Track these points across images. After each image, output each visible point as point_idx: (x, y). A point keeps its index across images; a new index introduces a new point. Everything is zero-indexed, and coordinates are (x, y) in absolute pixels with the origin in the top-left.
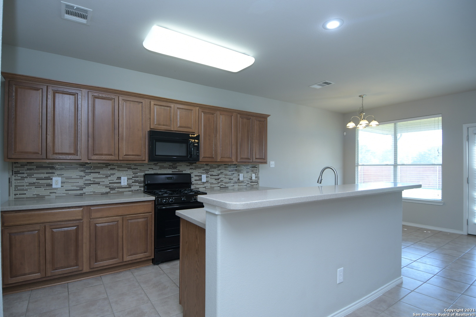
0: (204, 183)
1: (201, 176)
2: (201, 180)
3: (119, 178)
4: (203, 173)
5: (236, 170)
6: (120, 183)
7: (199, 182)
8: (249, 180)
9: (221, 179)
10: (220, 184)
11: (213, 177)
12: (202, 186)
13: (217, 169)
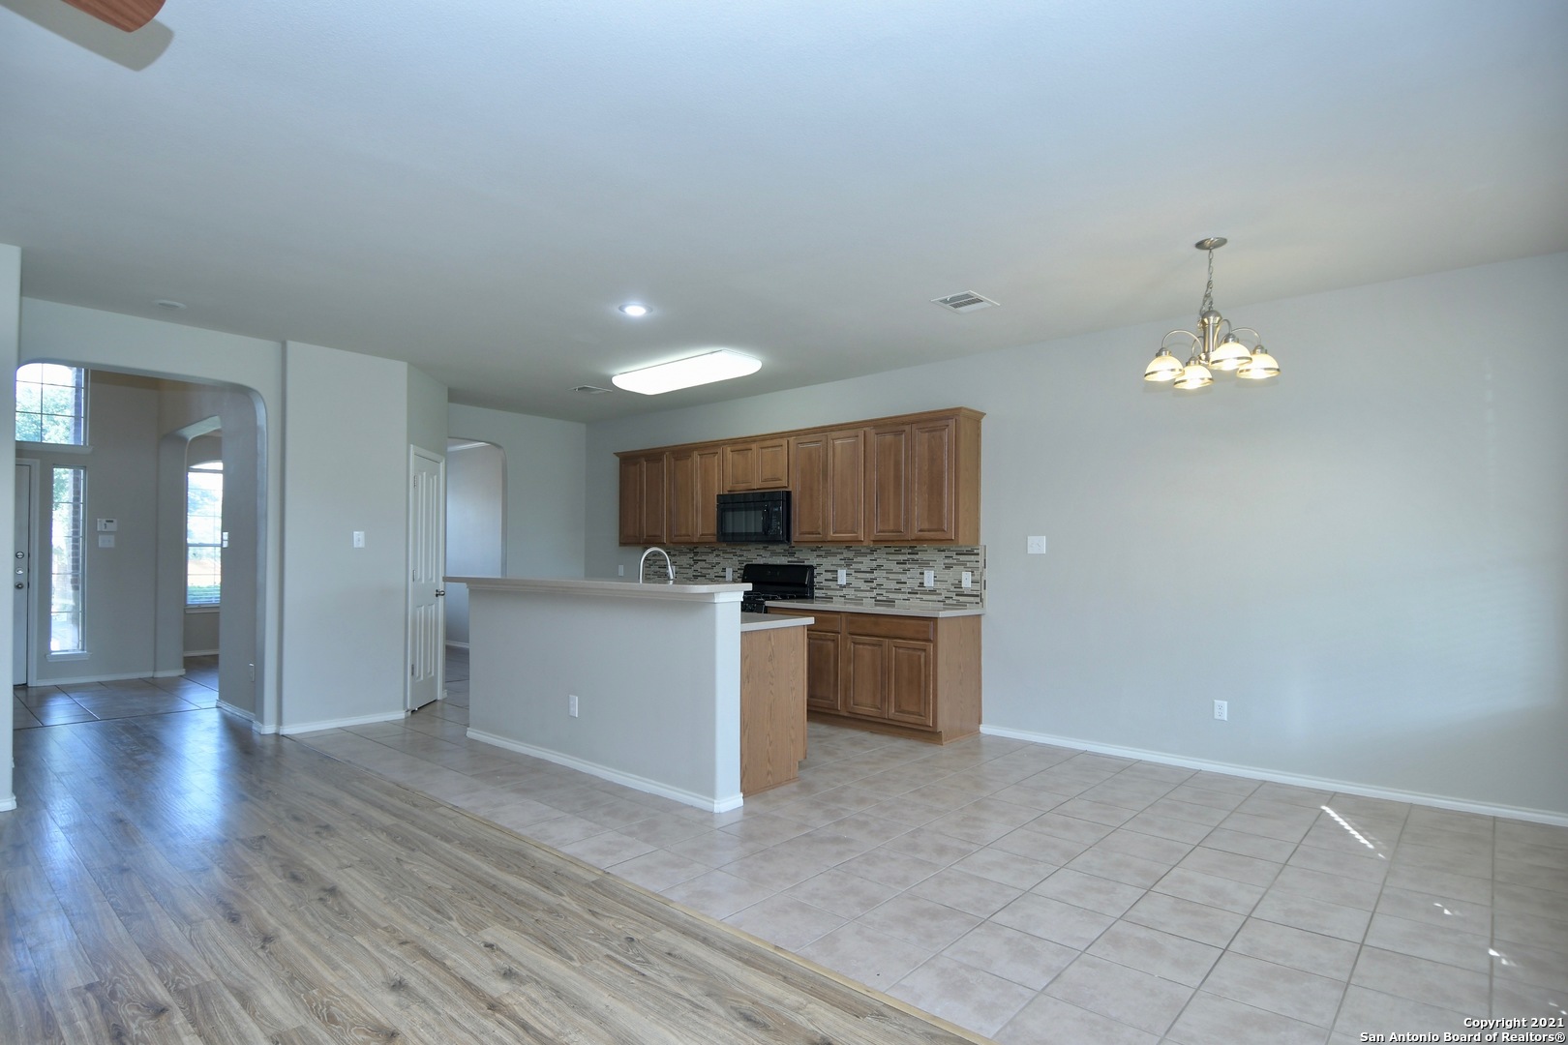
0: (842, 587)
1: (837, 571)
2: (836, 581)
3: (724, 570)
4: (840, 566)
5: (915, 561)
6: (724, 577)
7: (832, 584)
8: (952, 589)
11: (859, 575)
12: (838, 593)
13: (869, 557)
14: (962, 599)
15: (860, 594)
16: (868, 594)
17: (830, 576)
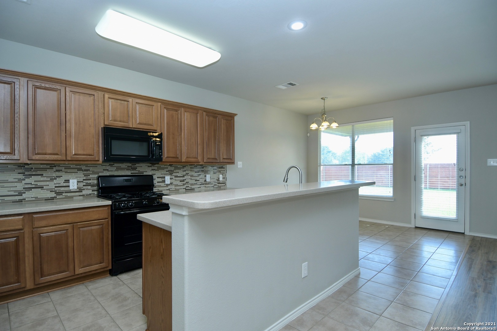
0: (167, 185)
1: (165, 177)
2: (165, 182)
3: (67, 181)
4: (166, 174)
5: (202, 171)
6: (69, 186)
7: (162, 184)
8: (216, 181)
9: (187, 181)
10: (185, 186)
11: (177, 178)
12: (166, 188)
13: (182, 170)
14: (219, 185)
15: (177, 188)
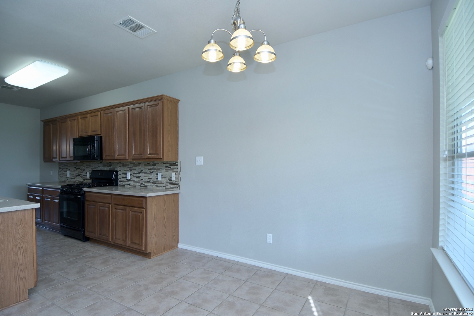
0: (128, 180)
2: (126, 177)
3: (86, 173)
4: (127, 171)
5: (154, 169)
6: (86, 176)
7: (124, 179)
8: (168, 181)
9: (141, 178)
10: (140, 182)
11: (135, 175)
12: (127, 183)
13: (138, 167)
14: (172, 186)
15: (135, 184)
16: (138, 184)
17: (124, 175)
